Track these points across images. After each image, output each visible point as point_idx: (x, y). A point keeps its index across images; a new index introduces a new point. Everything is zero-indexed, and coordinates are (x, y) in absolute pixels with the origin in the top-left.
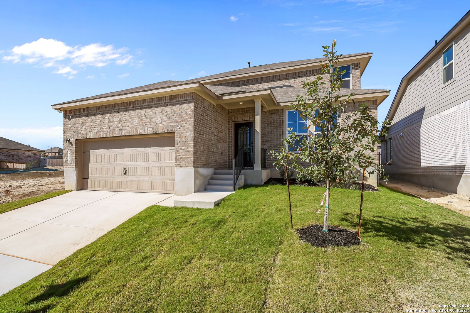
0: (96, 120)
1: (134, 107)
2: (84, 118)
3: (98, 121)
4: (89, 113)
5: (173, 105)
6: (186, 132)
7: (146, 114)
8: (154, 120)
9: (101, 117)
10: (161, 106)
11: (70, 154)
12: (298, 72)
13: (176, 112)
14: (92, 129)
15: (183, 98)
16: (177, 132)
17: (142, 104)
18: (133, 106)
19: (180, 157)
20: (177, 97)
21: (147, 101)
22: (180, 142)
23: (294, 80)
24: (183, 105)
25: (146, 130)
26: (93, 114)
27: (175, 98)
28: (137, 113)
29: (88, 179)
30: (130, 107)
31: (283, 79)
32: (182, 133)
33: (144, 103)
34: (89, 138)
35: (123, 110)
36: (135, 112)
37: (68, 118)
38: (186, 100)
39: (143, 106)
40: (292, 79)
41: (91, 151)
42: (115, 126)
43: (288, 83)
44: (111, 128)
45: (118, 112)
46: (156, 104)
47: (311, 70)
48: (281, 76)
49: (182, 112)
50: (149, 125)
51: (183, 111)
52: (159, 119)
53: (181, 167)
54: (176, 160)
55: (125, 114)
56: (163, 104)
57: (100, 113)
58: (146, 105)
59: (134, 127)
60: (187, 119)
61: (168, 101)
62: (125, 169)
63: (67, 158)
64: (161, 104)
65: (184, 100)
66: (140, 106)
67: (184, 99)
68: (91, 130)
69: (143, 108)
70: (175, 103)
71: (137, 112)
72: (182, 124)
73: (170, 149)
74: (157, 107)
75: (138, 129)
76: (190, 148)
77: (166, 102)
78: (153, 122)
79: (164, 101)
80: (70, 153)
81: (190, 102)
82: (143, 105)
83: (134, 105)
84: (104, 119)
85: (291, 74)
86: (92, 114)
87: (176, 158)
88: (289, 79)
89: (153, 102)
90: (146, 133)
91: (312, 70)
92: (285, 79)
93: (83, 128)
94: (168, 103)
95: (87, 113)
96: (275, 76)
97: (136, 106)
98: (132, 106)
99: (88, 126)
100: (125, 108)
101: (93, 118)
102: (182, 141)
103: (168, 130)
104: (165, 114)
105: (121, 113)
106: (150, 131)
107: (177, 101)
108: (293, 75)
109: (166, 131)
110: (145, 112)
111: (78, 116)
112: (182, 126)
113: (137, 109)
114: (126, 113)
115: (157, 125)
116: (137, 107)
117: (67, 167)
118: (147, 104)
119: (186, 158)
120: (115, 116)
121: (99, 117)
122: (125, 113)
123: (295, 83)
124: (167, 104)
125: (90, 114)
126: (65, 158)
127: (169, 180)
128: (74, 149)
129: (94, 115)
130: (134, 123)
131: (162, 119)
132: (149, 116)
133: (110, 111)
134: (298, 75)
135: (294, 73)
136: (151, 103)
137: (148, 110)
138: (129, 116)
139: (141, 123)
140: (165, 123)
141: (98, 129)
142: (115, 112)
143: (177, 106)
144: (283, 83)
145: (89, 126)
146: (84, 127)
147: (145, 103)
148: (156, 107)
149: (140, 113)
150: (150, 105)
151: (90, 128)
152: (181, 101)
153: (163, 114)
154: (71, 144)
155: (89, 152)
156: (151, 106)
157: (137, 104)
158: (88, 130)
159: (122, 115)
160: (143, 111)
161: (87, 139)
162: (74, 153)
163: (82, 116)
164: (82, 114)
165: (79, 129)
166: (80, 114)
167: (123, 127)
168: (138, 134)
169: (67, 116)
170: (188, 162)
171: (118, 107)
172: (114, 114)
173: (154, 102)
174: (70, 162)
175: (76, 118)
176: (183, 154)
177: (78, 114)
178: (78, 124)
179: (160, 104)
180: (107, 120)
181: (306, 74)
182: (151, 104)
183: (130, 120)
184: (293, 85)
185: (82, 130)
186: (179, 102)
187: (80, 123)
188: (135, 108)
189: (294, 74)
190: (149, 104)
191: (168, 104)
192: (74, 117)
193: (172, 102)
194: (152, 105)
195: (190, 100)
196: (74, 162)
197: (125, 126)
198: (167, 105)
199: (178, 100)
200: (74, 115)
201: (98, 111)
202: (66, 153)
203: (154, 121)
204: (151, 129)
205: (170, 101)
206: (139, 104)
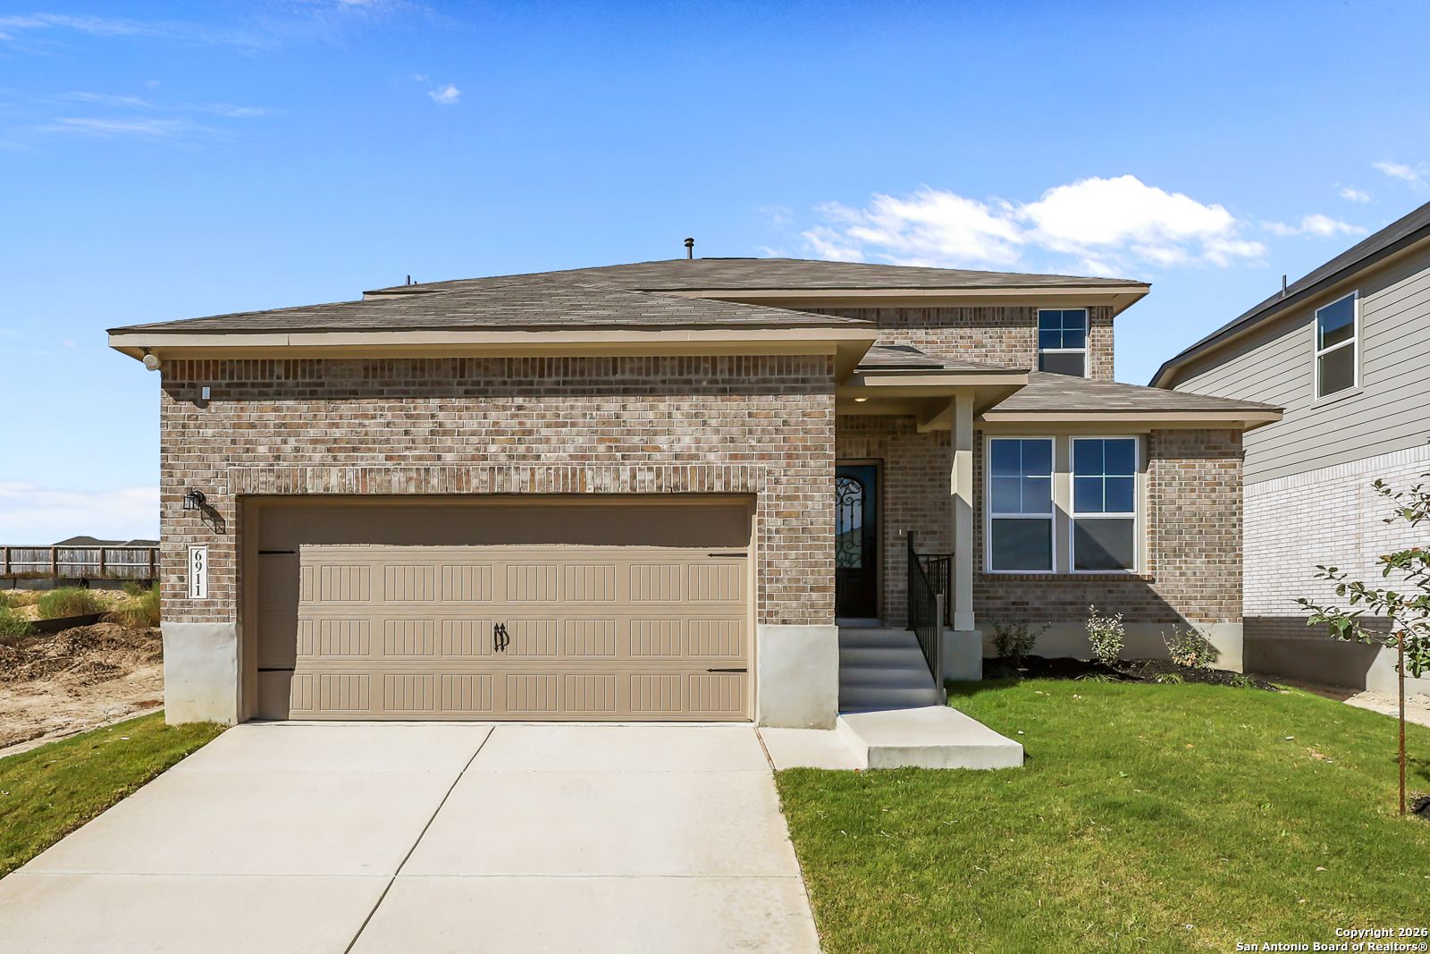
0: (365, 416)
1: (565, 383)
2: (291, 403)
3: (373, 426)
4: (322, 385)
5: (749, 392)
6: (805, 498)
7: (625, 415)
8: (662, 441)
9: (390, 409)
10: (697, 391)
11: (204, 561)
12: (938, 309)
13: (764, 422)
14: (341, 455)
15: (789, 372)
16: (765, 493)
17: (606, 374)
18: (561, 379)
19: (781, 586)
20: (764, 366)
21: (628, 365)
22: (777, 532)
23: (924, 331)
24: (791, 397)
25: (626, 475)
26: (344, 392)
27: (756, 366)
28: (584, 408)
29: (292, 670)
30: (546, 379)
31: (889, 324)
32: (788, 498)
33: (615, 372)
34: (322, 491)
35: (508, 387)
36: (570, 401)
37: (191, 395)
38: (803, 381)
39: (610, 383)
40: (917, 328)
41: (304, 549)
42: (470, 450)
43: (906, 338)
44: (449, 457)
45: (484, 393)
46: (671, 382)
47: (975, 309)
48: (882, 313)
49: (784, 421)
50: (640, 458)
51: (793, 421)
52: (687, 440)
53: (784, 622)
54: (760, 597)
55: (520, 408)
56: (705, 383)
57: (386, 389)
58: (623, 382)
59: (566, 464)
60: (806, 448)
61: (726, 376)
62: (496, 628)
63: (181, 579)
64: (694, 386)
65: (796, 381)
66: (597, 382)
67: (793, 376)
68: (335, 458)
69: (611, 392)
70: (756, 386)
71: (581, 402)
72: (788, 465)
73: (711, 555)
74: (680, 393)
75: (589, 474)
76: (819, 555)
77: (718, 377)
78: (657, 449)
79: (706, 373)
80: (204, 553)
81: (821, 390)
82: (611, 378)
83: (566, 374)
84: (408, 417)
85: (916, 310)
86: (337, 392)
87: (761, 589)
88: (909, 328)
89: (656, 372)
90: (627, 490)
91: (980, 308)
92: (897, 324)
93: (288, 448)
94: (724, 381)
95: (309, 384)
96: (864, 310)
97: (578, 378)
98: (554, 378)
99: (315, 442)
100: (520, 383)
101: (346, 407)
102: (789, 530)
103: (727, 483)
104: (714, 422)
105: (501, 401)
106: (647, 482)
107: (764, 381)
108: (921, 315)
109: (718, 487)
110: (624, 408)
111: (256, 390)
112: (789, 473)
113: (583, 393)
114: (527, 405)
115: (678, 463)
116: (579, 383)
117: (185, 617)
118: (628, 376)
119: (804, 590)
120: (467, 408)
121: (382, 409)
122: (519, 401)
123: (927, 342)
124: (720, 386)
125: (326, 388)
126: (173, 578)
127: (710, 670)
128: (227, 541)
129: (354, 394)
130: (570, 448)
131: (698, 441)
132: (642, 424)
133: (437, 388)
134: (938, 320)
135: (924, 309)
136: (648, 374)
137: (634, 403)
138: (544, 417)
139: (602, 448)
140: (711, 457)
141: (373, 458)
142: (468, 394)
143: (764, 398)
144: (888, 338)
145: (323, 442)
146: (292, 442)
147: (619, 370)
148: (671, 393)
149: (598, 409)
150: (644, 382)
151: (329, 450)
152: (783, 381)
153: (705, 423)
154: (214, 515)
155: (295, 553)
156: (648, 387)
157: (582, 373)
158: (317, 457)
159: (505, 408)
160: (610, 405)
161: (308, 495)
162: (227, 556)
163: (280, 395)
164: (280, 385)
165: (262, 450)
166: (270, 385)
167: (511, 457)
168: (588, 491)
169: (183, 386)
170: (812, 606)
171: (485, 376)
172: (463, 402)
173: (664, 374)
174: (203, 595)
175: (239, 400)
176: (794, 574)
177: (253, 385)
178: (253, 426)
179: (689, 382)
180: (425, 427)
181: (961, 319)
182: (652, 378)
183: (545, 432)
184: (920, 347)
185: (278, 458)
186: (774, 385)
187: (266, 426)
188: (569, 387)
189: (924, 313)
190: (640, 378)
191: (728, 386)
192: (228, 394)
193: (743, 382)
194: (655, 382)
195: (818, 380)
196: (227, 595)
197: (524, 457)
198: (723, 392)
199: (768, 376)
200: (228, 385)
201: (370, 380)
202: (178, 554)
203: (665, 447)
204: (650, 476)
205: (735, 376)
206: (590, 375)
